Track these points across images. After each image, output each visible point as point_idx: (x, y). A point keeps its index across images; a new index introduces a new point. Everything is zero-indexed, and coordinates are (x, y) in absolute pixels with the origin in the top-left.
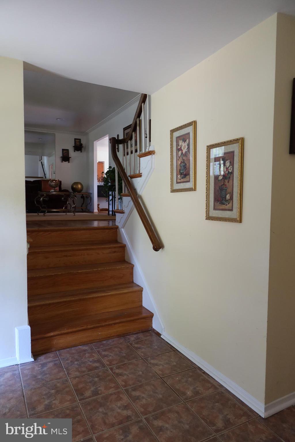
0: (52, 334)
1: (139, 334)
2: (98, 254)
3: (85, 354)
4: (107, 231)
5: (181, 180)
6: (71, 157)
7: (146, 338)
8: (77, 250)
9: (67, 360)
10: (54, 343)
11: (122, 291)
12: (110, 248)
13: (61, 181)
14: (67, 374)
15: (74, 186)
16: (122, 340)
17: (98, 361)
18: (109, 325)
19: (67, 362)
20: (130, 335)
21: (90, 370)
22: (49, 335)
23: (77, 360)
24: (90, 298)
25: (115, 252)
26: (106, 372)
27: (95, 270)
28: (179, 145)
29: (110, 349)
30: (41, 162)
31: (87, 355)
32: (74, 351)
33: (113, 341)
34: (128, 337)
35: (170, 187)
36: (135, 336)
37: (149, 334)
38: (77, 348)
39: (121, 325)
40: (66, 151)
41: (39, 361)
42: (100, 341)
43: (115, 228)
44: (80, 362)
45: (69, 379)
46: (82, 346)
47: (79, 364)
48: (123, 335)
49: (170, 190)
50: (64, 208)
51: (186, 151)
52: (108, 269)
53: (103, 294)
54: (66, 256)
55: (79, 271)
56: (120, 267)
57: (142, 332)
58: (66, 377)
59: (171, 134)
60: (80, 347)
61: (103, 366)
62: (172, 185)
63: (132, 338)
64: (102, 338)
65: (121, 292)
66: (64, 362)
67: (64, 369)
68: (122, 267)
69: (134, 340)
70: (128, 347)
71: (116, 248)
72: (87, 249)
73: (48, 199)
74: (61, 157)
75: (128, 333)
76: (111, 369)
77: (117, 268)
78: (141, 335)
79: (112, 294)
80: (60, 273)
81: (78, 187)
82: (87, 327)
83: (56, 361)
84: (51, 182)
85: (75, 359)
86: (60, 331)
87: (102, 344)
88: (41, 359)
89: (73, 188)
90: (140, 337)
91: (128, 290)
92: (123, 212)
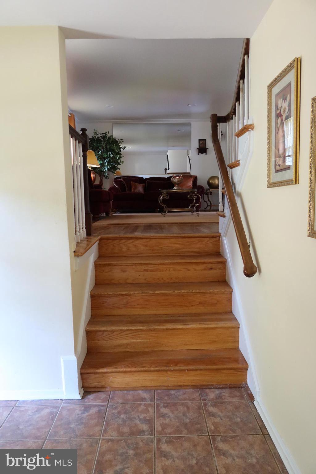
0: (105, 370)
1: (224, 390)
2: (189, 270)
3: (141, 404)
4: (206, 240)
5: (280, 167)
6: (208, 148)
7: (230, 399)
8: (161, 264)
9: (116, 408)
10: (110, 381)
11: (208, 324)
12: (204, 263)
13: (197, 176)
14: (104, 431)
15: (211, 181)
16: (196, 395)
17: (149, 422)
18: (181, 371)
19: (113, 411)
20: (211, 388)
21: (132, 434)
22: (102, 370)
23: (125, 413)
24: (163, 329)
25: (211, 269)
26: (149, 443)
27: (176, 292)
28: (279, 108)
29: (174, 405)
30: (189, 157)
31: (142, 407)
32: (130, 397)
33: (184, 394)
34: (207, 390)
35: (266, 179)
36: (217, 392)
37: (238, 394)
38: (136, 393)
39: (199, 372)
40: (202, 142)
41: (86, 400)
42: (167, 389)
43: (217, 236)
44: (128, 417)
45: (101, 439)
46: (143, 391)
47: (125, 418)
48: (201, 387)
49: (266, 184)
50: (190, 207)
51: (286, 115)
52: (194, 292)
53: (181, 327)
54: (146, 270)
55: (156, 292)
56: (211, 291)
57: (230, 388)
58: (99, 436)
59: (268, 92)
60: (140, 392)
61: (152, 431)
62: (269, 176)
63: (212, 394)
64: (171, 385)
65: (206, 326)
66: (110, 411)
67: (104, 422)
68: (215, 291)
69: (213, 399)
70: (199, 408)
71: (212, 264)
72: (173, 264)
73: (168, 197)
74: (198, 149)
75: (209, 385)
76: (159, 440)
77: (208, 291)
78: (226, 393)
79: (193, 327)
80: (133, 293)
81: (215, 182)
82: (150, 368)
83: (103, 406)
84: (173, 177)
85: (125, 409)
86: (116, 368)
87: (168, 395)
88: (89, 398)
89: (209, 184)
90: (224, 395)
91: (217, 324)
92: (224, 217)
